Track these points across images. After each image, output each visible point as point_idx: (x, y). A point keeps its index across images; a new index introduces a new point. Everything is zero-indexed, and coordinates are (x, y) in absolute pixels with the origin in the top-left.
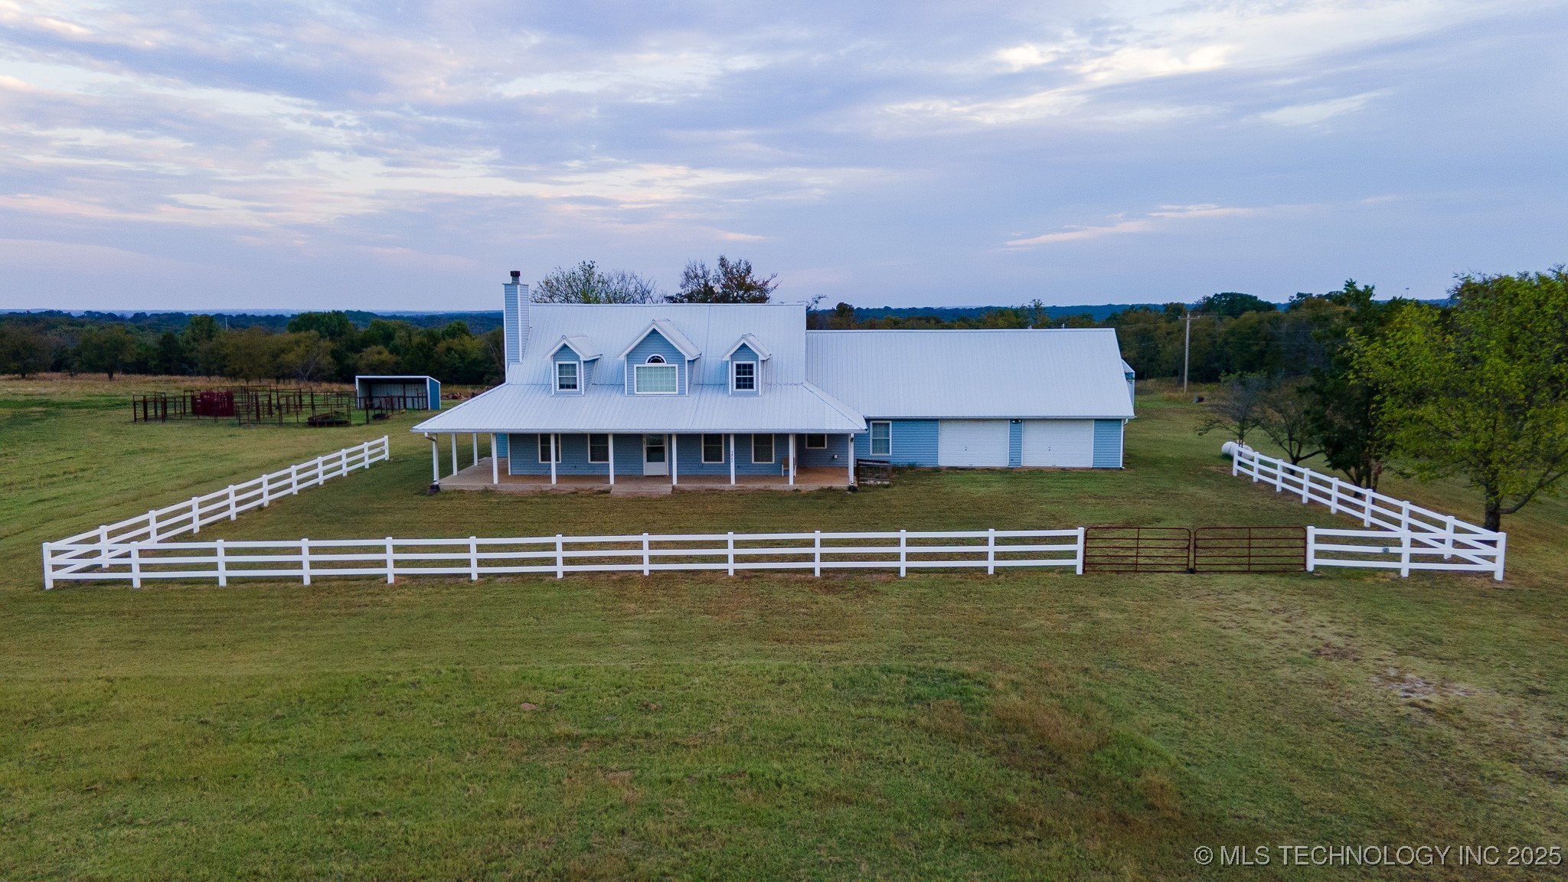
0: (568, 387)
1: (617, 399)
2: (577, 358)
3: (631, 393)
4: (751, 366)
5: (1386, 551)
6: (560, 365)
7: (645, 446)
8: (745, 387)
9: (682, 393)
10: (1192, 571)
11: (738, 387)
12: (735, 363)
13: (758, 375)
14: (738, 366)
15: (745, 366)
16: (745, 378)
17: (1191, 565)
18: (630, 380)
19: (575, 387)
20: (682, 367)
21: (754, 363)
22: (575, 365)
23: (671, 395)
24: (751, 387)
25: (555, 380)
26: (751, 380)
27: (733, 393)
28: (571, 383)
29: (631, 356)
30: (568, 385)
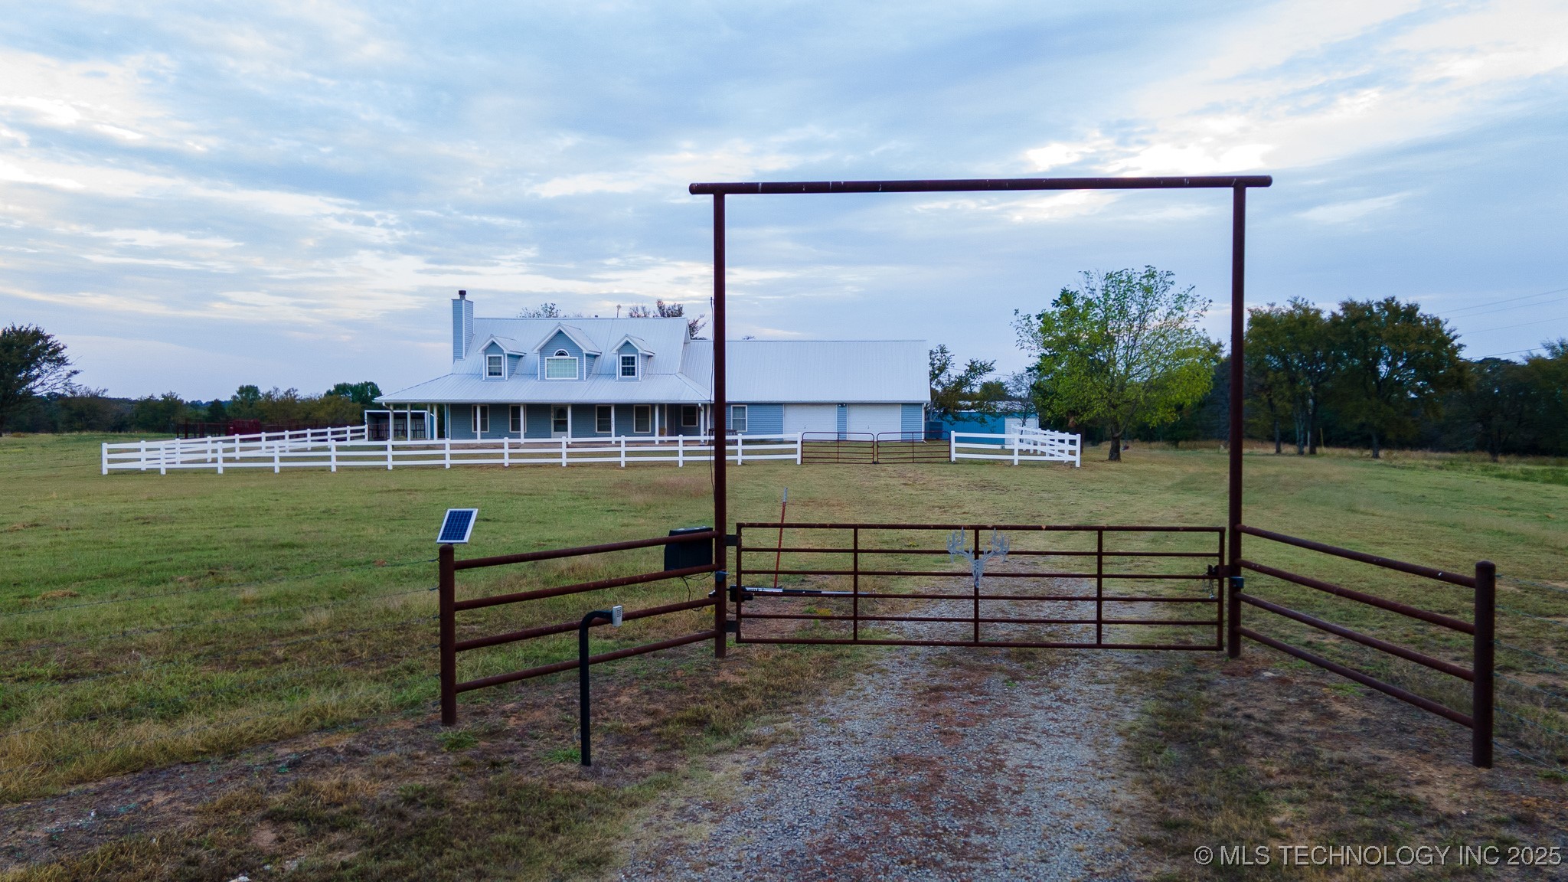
0: (495, 374)
1: (532, 383)
2: (501, 351)
3: (543, 379)
4: (633, 358)
5: (1003, 448)
6: (490, 358)
7: (553, 419)
8: (629, 374)
9: (581, 379)
10: (874, 463)
11: (623, 374)
12: (621, 356)
13: (639, 364)
14: (623, 358)
15: (628, 358)
16: (628, 367)
17: (875, 459)
18: (542, 368)
19: (500, 374)
20: (581, 360)
21: (636, 356)
22: (500, 358)
23: (572, 381)
24: (633, 374)
25: (485, 371)
26: (634, 369)
27: (620, 380)
28: (498, 371)
29: (543, 351)
30: (495, 373)
